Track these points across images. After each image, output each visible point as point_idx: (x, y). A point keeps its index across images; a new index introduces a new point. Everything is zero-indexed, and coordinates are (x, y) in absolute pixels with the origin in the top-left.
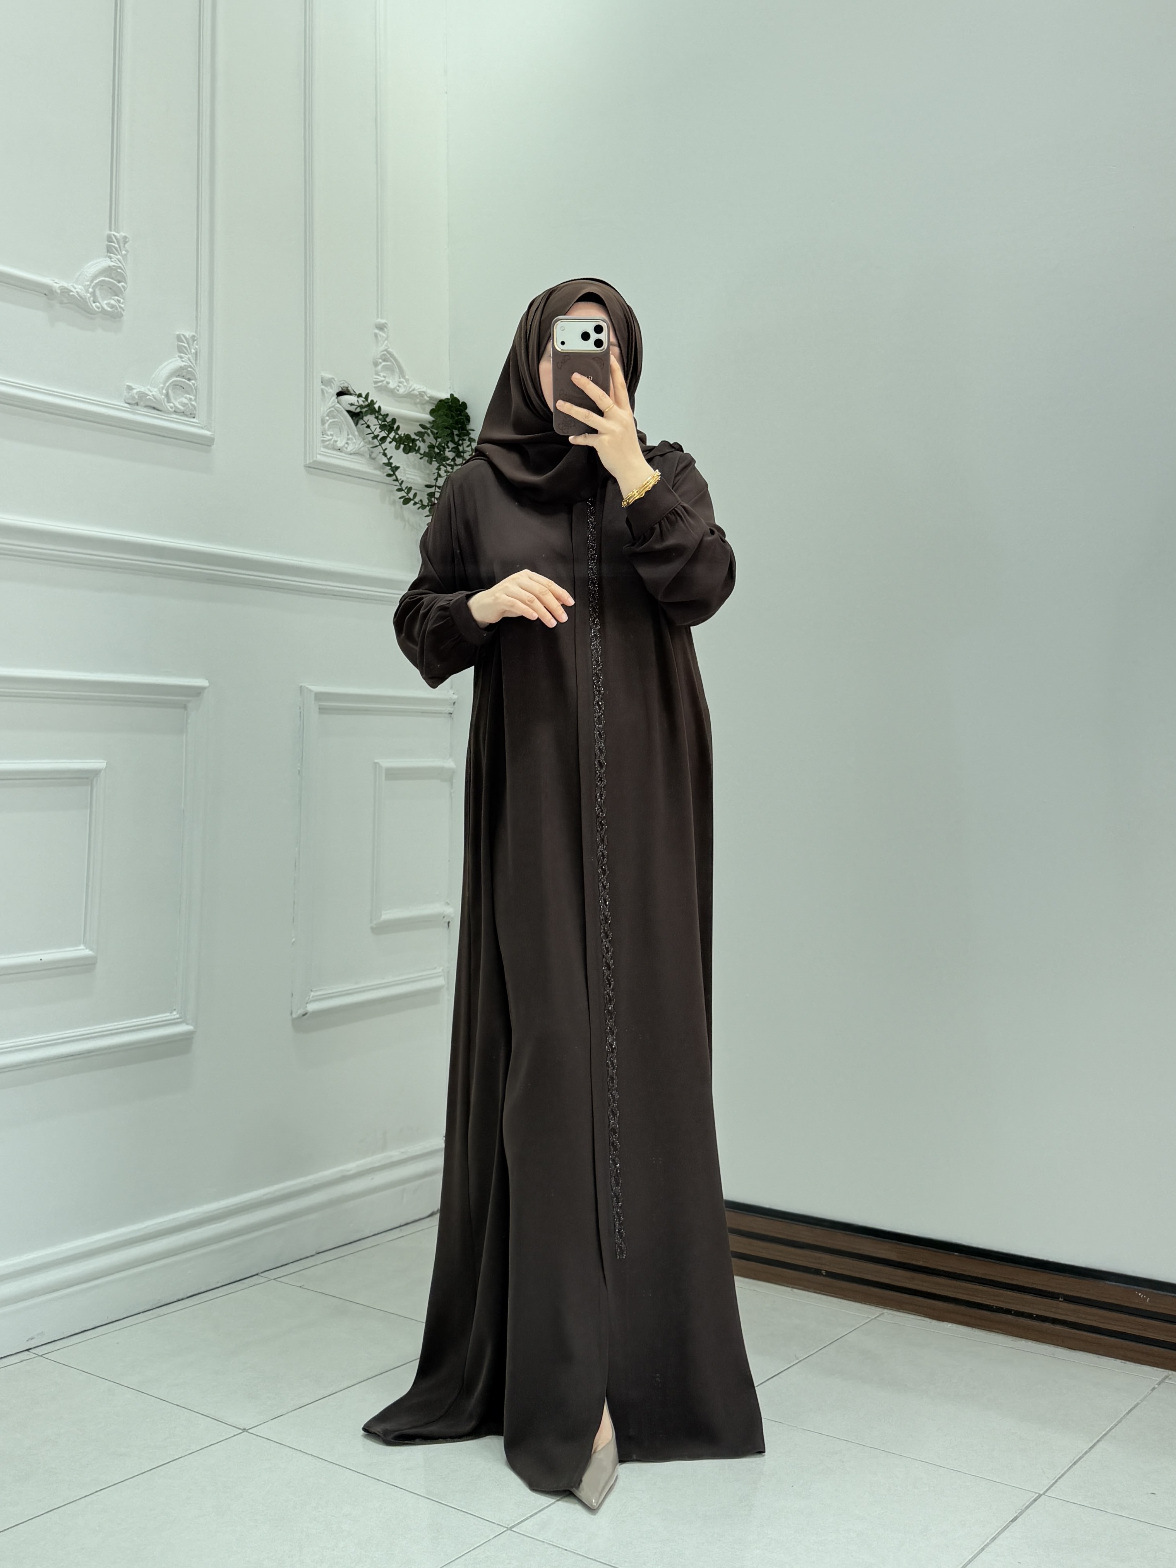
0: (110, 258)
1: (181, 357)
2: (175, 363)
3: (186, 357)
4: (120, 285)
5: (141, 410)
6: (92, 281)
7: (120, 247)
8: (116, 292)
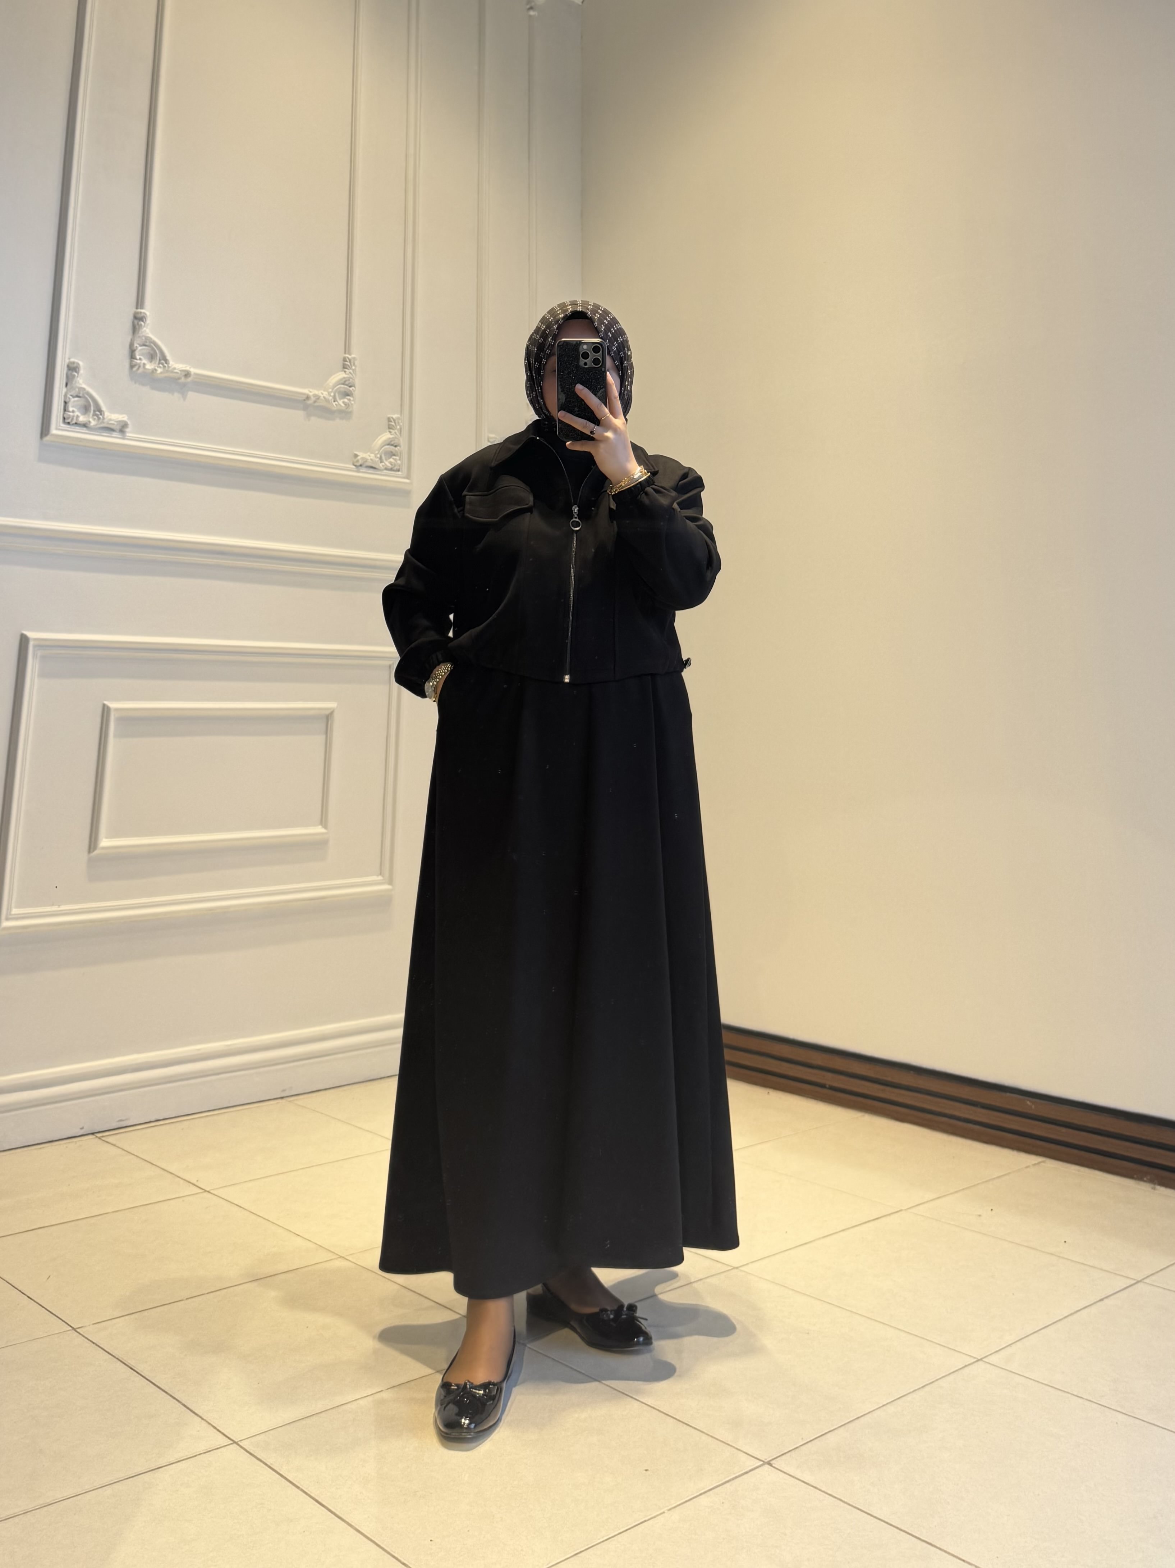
0: (345, 372)
1: (390, 432)
2: (386, 436)
3: (393, 432)
4: (351, 389)
5: (364, 470)
6: (333, 389)
7: (351, 364)
8: (347, 394)
